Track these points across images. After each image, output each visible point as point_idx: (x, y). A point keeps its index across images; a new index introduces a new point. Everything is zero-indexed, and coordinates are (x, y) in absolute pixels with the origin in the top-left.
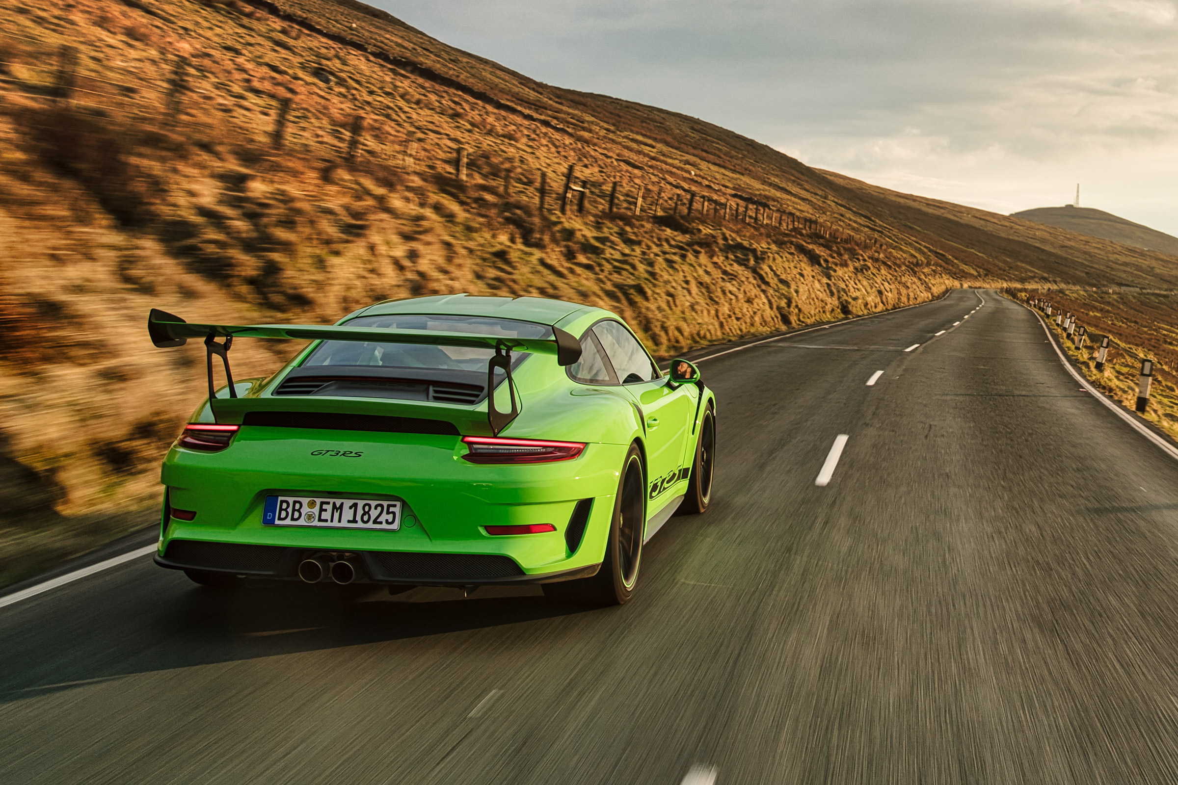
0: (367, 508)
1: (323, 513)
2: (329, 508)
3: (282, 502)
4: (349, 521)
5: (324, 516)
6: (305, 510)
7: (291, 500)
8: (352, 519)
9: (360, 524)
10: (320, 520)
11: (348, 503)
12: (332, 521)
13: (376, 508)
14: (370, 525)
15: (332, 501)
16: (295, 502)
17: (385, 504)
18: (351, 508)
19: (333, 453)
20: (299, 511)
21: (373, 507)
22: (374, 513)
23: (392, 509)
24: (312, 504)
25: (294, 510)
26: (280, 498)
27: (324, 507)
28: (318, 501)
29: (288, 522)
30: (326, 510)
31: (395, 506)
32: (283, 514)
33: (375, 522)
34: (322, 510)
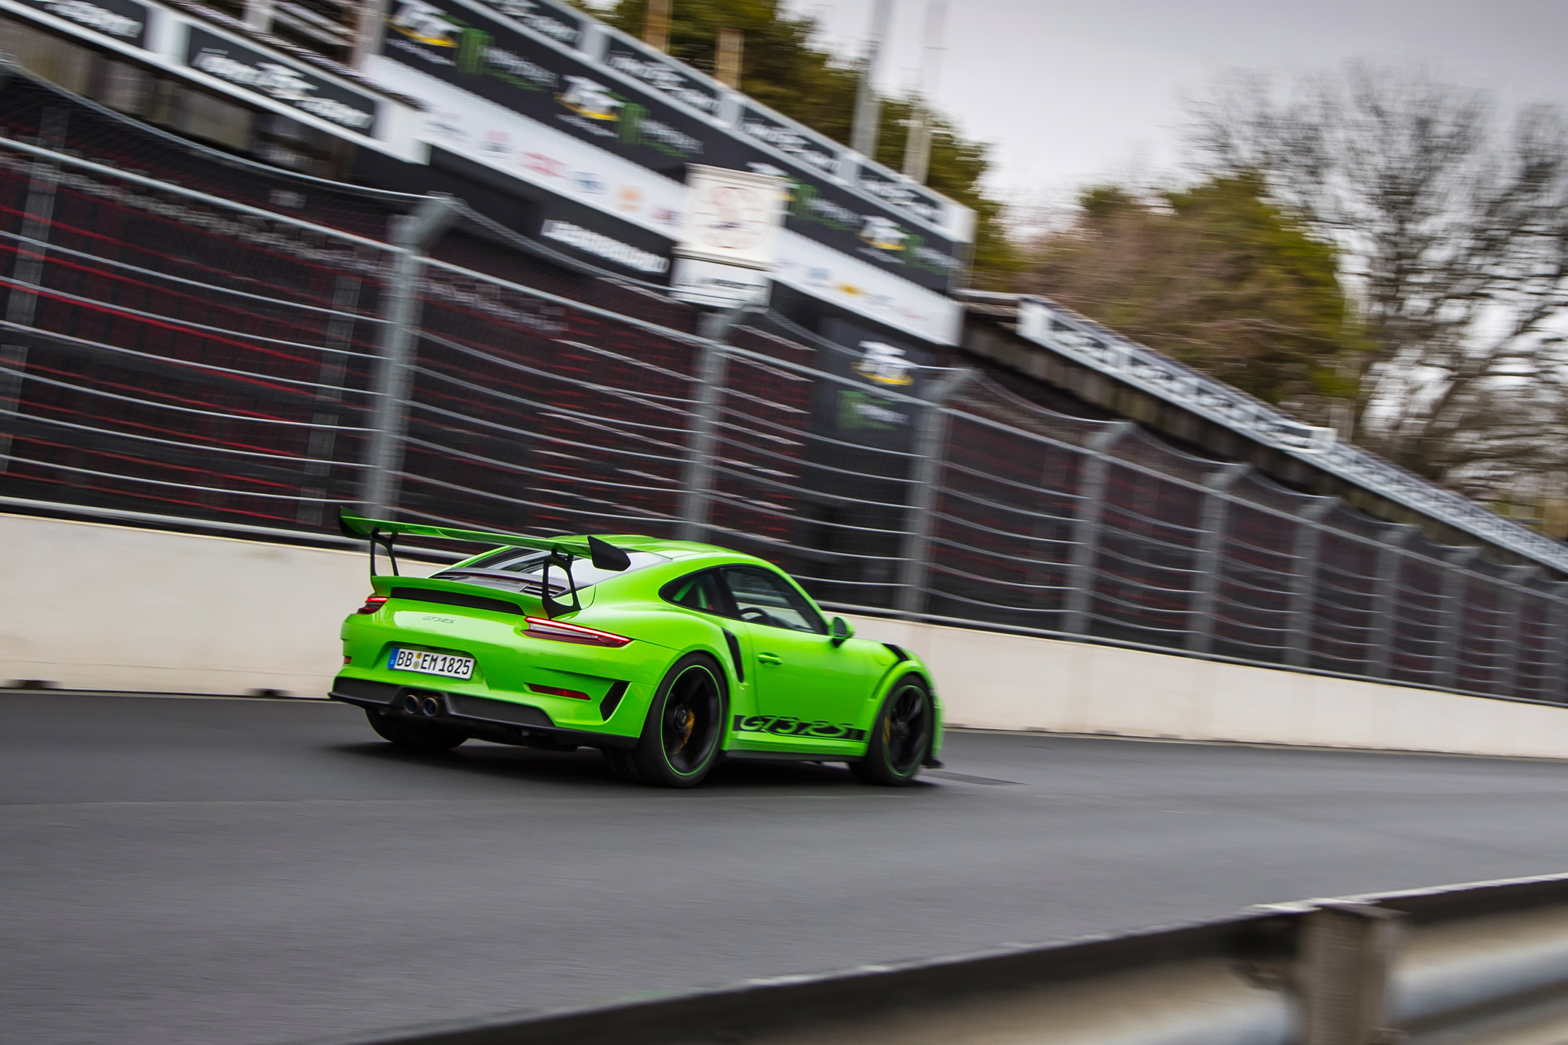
0: (452, 662)
2: (429, 659)
4: (440, 670)
6: (414, 659)
7: (407, 651)
9: (446, 673)
10: (422, 668)
11: (441, 656)
12: (429, 668)
13: (458, 662)
14: (452, 674)
15: (431, 654)
16: (410, 653)
17: (464, 659)
18: (442, 660)
19: (437, 619)
20: (410, 659)
21: (456, 661)
22: (456, 665)
23: (467, 664)
24: (419, 656)
25: (408, 659)
26: (401, 650)
27: (426, 658)
28: (424, 653)
29: (403, 667)
31: (469, 661)
33: (456, 672)
34: (425, 660)
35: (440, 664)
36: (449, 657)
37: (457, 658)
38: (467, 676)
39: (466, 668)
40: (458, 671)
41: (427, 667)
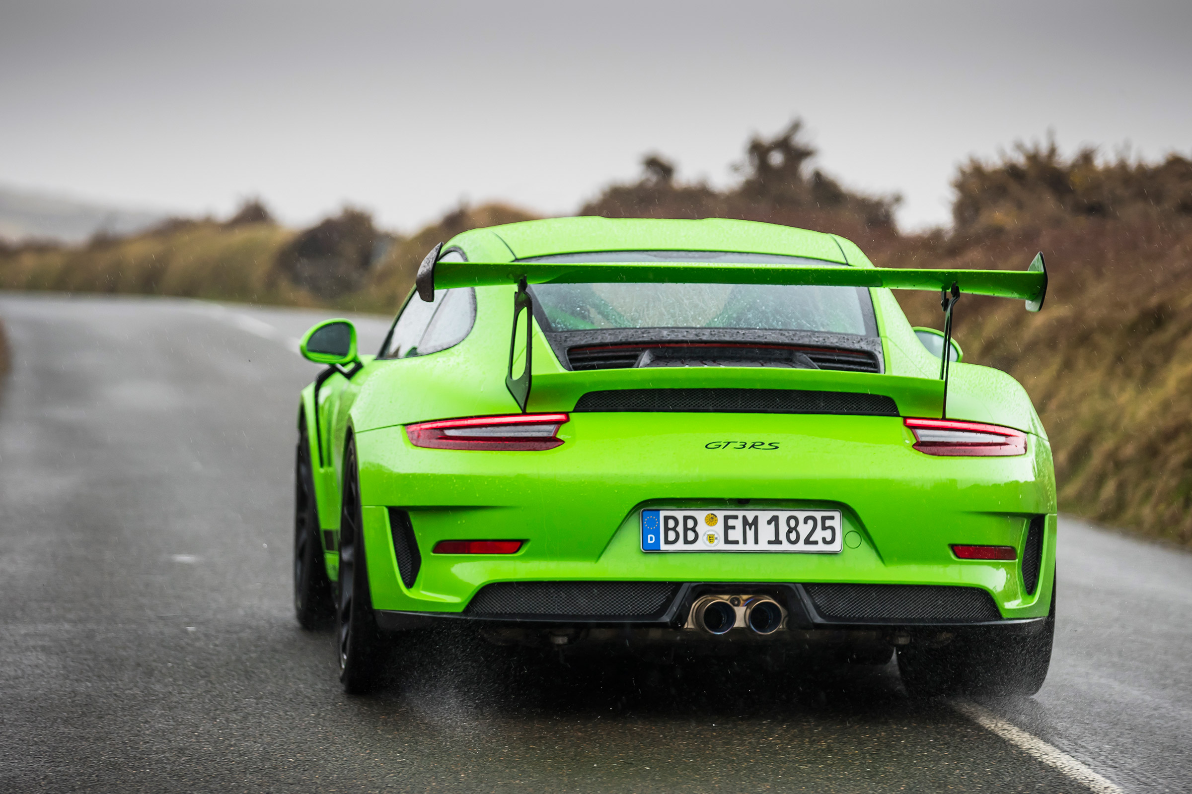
0: (793, 523)
1: (730, 531)
2: (738, 523)
3: (667, 519)
4: (770, 542)
5: (732, 535)
6: (702, 528)
7: (680, 515)
8: (773, 539)
9: (786, 546)
10: (727, 541)
11: (764, 516)
12: (745, 542)
13: (805, 522)
14: (801, 546)
15: (740, 514)
17: (818, 515)
18: (769, 522)
19: (738, 445)
20: (693, 530)
21: (801, 521)
22: (804, 530)
23: (828, 523)
24: (712, 520)
25: (686, 529)
26: (663, 514)
27: (731, 522)
28: (720, 515)
29: (680, 545)
30: (733, 528)
31: (832, 518)
32: (672, 536)
33: (807, 541)
34: (727, 528)
35: (766, 532)
36: (783, 516)
37: (801, 515)
38: (836, 547)
39: (829, 532)
40: (811, 539)
41: (740, 539)
